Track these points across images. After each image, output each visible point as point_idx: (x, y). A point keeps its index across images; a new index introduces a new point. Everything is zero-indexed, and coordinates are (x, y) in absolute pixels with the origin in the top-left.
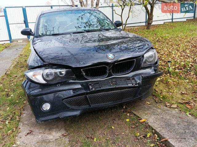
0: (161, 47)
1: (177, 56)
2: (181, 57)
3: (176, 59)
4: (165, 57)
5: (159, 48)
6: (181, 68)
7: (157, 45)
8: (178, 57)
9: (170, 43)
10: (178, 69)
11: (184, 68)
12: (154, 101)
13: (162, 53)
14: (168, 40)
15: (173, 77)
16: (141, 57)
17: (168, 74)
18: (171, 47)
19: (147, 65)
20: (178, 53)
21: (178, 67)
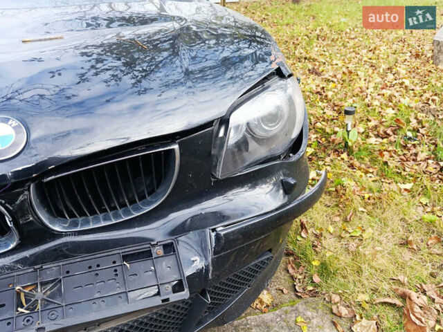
0: (327, 54)
1: (372, 85)
2: (384, 91)
3: (369, 97)
4: (336, 87)
5: (322, 59)
6: (385, 132)
7: (316, 49)
8: (375, 88)
9: (352, 43)
10: (377, 136)
11: (394, 132)
12: (288, 283)
13: (327, 76)
14: (346, 33)
15: (360, 169)
16: (215, 127)
17: (344, 156)
18: (353, 55)
19: (249, 166)
20: (375, 75)
21: (376, 127)
